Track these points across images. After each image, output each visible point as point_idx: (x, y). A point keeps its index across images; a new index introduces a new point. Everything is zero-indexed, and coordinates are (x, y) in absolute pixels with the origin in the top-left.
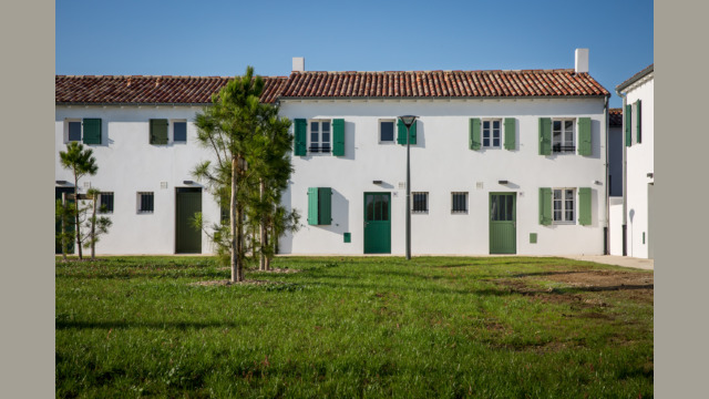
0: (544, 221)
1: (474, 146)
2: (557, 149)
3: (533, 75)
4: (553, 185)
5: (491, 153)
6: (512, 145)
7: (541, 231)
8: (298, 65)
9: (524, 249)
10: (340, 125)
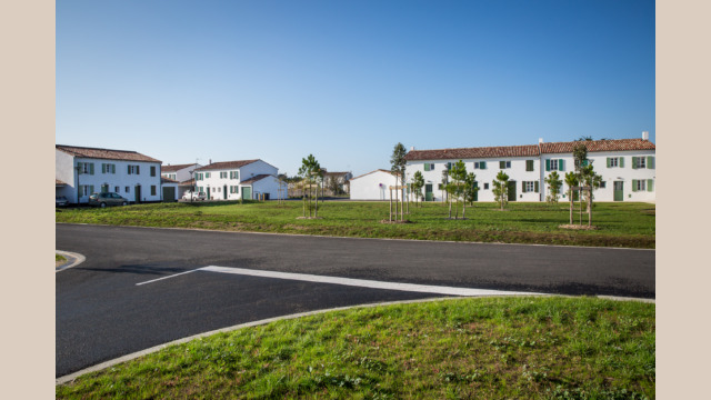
0: (634, 190)
1: (608, 166)
2: (638, 167)
3: (627, 141)
4: (638, 178)
5: (614, 169)
6: (622, 166)
7: (633, 194)
8: (541, 141)
9: (626, 199)
10: (561, 161)
